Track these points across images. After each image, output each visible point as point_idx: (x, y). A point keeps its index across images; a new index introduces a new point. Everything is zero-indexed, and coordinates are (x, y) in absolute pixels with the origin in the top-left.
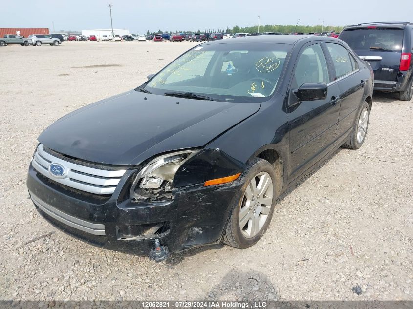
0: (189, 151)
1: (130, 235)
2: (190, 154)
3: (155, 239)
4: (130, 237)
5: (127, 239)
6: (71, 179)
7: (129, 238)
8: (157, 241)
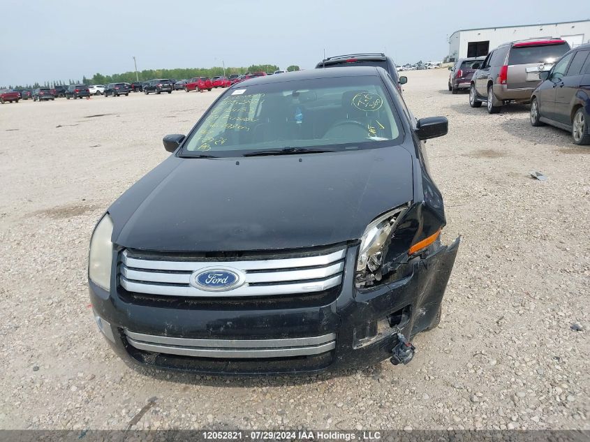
0: (397, 211)
1: (366, 338)
2: (399, 213)
3: (397, 334)
4: (368, 341)
5: (364, 345)
6: (251, 284)
7: (366, 343)
8: (400, 335)
